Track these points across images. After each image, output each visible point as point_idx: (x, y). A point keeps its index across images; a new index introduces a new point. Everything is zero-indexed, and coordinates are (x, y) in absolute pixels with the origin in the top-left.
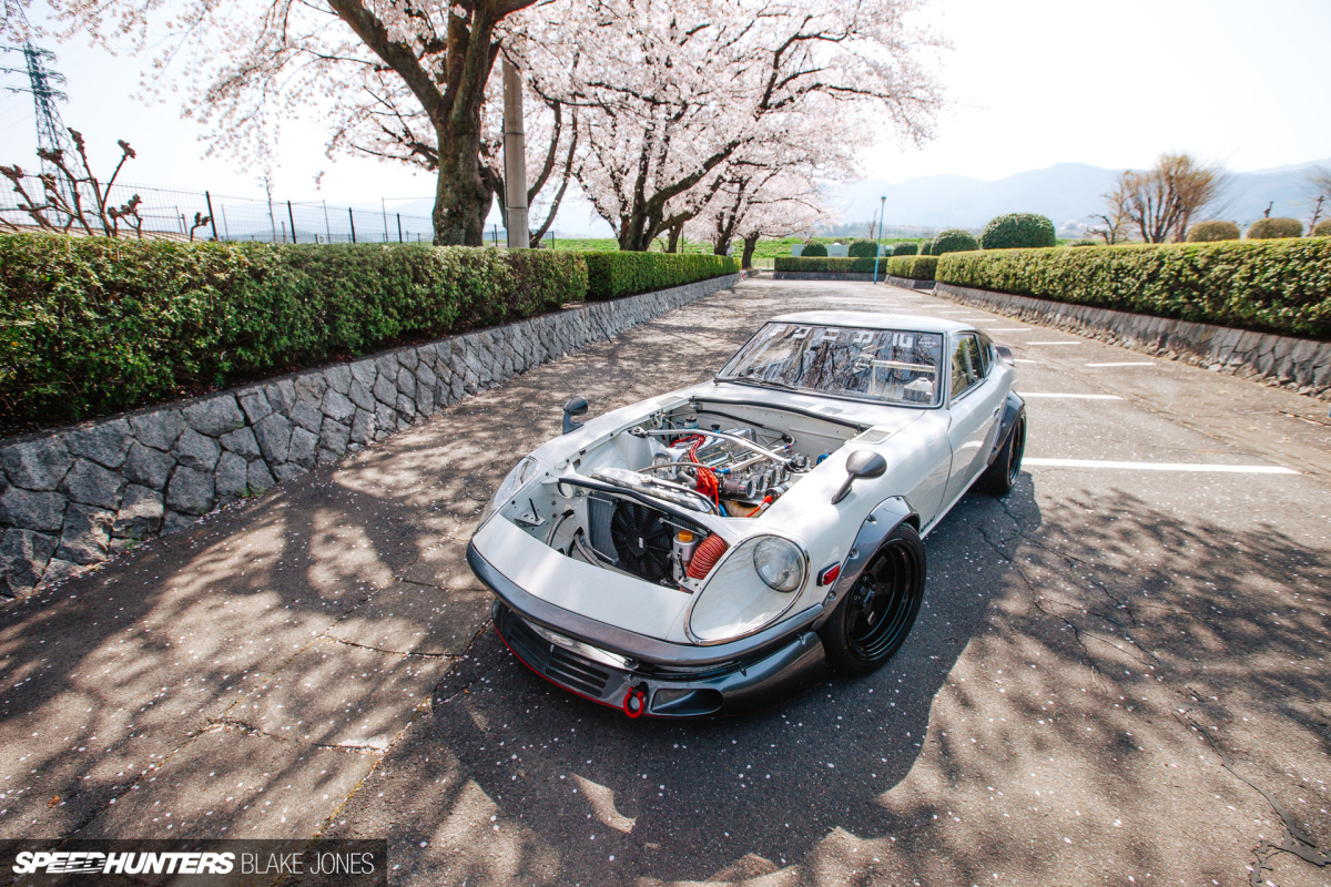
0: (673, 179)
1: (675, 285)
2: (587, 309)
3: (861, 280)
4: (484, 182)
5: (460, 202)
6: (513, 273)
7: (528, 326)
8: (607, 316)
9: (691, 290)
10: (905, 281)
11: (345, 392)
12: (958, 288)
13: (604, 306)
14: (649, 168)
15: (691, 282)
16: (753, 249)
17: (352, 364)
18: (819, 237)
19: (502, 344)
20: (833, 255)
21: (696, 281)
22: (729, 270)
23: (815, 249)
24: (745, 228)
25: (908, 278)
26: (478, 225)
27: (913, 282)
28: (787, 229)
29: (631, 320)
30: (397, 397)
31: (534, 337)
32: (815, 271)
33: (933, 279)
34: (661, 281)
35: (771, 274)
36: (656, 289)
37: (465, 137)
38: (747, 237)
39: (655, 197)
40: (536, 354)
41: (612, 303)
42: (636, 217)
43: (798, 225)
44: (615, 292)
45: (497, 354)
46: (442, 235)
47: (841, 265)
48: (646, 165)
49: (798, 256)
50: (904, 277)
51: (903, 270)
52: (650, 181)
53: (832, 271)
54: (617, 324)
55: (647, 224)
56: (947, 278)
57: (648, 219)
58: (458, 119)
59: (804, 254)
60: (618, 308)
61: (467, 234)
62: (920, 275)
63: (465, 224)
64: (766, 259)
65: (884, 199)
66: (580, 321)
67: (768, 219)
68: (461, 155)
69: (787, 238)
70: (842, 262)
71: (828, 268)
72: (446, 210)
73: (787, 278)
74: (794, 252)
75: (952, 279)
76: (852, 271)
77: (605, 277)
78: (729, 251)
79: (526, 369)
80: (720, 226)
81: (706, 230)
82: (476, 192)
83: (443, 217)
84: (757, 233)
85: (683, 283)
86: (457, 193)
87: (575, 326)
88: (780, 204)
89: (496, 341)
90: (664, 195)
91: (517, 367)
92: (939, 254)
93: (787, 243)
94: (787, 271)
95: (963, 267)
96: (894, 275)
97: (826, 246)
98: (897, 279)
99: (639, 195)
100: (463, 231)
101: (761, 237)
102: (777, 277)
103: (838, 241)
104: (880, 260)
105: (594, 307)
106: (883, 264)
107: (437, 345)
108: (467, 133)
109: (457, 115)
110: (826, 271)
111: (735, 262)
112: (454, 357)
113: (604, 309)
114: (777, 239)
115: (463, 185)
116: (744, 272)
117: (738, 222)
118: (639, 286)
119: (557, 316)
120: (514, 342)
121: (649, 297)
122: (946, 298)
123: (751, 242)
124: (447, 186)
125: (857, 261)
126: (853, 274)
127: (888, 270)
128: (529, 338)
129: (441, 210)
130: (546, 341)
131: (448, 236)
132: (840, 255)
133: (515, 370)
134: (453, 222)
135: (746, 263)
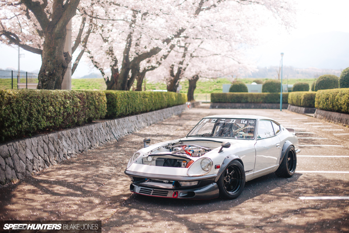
0: (145, 48)
1: (146, 112)
2: (105, 123)
3: (272, 108)
4: (66, 59)
5: (54, 69)
6: (80, 102)
7: (83, 129)
8: (114, 127)
9: (155, 115)
10: (299, 108)
11: (30, 149)
12: (327, 112)
13: (112, 121)
14: (132, 42)
15: (156, 110)
16: (195, 87)
17: (31, 138)
18: (241, 78)
19: (74, 137)
20: (252, 91)
21: (158, 109)
22: (179, 103)
23: (238, 87)
24: (189, 74)
25: (301, 106)
26: (61, 79)
27: (303, 109)
28: (219, 73)
29: (126, 131)
30: (44, 155)
31: (85, 135)
32: (239, 102)
33: (314, 107)
34: (140, 109)
35: (209, 105)
36: (136, 114)
37: (59, 40)
38: (190, 79)
39: (135, 59)
40: (86, 144)
41: (116, 120)
42: (124, 70)
43: (226, 71)
44: (118, 114)
45: (73, 141)
46: (44, 84)
47: (257, 98)
48: (131, 41)
49: (227, 92)
50: (298, 106)
51: (297, 101)
52: (132, 49)
53: (251, 103)
54: (119, 132)
55: (130, 74)
56: (321, 106)
57: (130, 71)
58: (58, 32)
59: (231, 90)
60: (119, 123)
61: (56, 83)
62: (308, 105)
63: (56, 79)
64: (204, 94)
65: (282, 54)
66: (102, 129)
67: (204, 67)
68: (57, 47)
69: (219, 80)
70: (258, 96)
71: (249, 100)
72: (47, 72)
73: (220, 107)
74: (224, 89)
75: (323, 106)
76: (265, 102)
77: (113, 106)
78: (178, 89)
79: (83, 151)
80: (172, 72)
81: (161, 74)
82: (62, 64)
83: (46, 76)
84: (197, 76)
85: (151, 110)
86: (53, 64)
87: (101, 131)
88: (212, 58)
89: (72, 135)
90: (140, 58)
91: (80, 149)
92: (316, 91)
93: (219, 82)
94: (219, 102)
95: (328, 99)
96: (293, 104)
97: (246, 85)
98: (294, 107)
99: (126, 58)
100: (55, 82)
101: (200, 79)
102: (213, 107)
103: (254, 81)
104: (283, 95)
105: (108, 122)
106: (286, 97)
107: (54, 134)
108: (60, 38)
109: (58, 31)
110: (247, 102)
111: (183, 96)
112: (59, 140)
113: (112, 123)
114: (212, 80)
115: (57, 61)
116: (189, 103)
117: (184, 70)
118: (129, 111)
119: (93, 125)
120: (78, 136)
121: (133, 118)
122: (321, 119)
123: (193, 83)
124: (49, 61)
125: (268, 95)
126: (266, 105)
127: (289, 102)
128: (83, 136)
129: (45, 72)
130: (90, 138)
131: (47, 85)
132: (257, 91)
133: (79, 150)
134: (51, 78)
135: (191, 97)
